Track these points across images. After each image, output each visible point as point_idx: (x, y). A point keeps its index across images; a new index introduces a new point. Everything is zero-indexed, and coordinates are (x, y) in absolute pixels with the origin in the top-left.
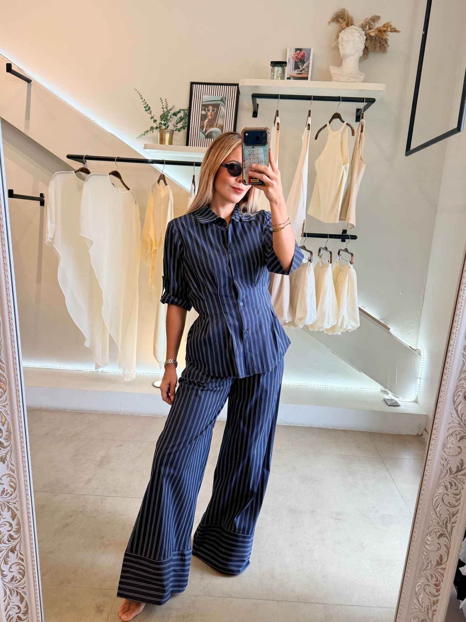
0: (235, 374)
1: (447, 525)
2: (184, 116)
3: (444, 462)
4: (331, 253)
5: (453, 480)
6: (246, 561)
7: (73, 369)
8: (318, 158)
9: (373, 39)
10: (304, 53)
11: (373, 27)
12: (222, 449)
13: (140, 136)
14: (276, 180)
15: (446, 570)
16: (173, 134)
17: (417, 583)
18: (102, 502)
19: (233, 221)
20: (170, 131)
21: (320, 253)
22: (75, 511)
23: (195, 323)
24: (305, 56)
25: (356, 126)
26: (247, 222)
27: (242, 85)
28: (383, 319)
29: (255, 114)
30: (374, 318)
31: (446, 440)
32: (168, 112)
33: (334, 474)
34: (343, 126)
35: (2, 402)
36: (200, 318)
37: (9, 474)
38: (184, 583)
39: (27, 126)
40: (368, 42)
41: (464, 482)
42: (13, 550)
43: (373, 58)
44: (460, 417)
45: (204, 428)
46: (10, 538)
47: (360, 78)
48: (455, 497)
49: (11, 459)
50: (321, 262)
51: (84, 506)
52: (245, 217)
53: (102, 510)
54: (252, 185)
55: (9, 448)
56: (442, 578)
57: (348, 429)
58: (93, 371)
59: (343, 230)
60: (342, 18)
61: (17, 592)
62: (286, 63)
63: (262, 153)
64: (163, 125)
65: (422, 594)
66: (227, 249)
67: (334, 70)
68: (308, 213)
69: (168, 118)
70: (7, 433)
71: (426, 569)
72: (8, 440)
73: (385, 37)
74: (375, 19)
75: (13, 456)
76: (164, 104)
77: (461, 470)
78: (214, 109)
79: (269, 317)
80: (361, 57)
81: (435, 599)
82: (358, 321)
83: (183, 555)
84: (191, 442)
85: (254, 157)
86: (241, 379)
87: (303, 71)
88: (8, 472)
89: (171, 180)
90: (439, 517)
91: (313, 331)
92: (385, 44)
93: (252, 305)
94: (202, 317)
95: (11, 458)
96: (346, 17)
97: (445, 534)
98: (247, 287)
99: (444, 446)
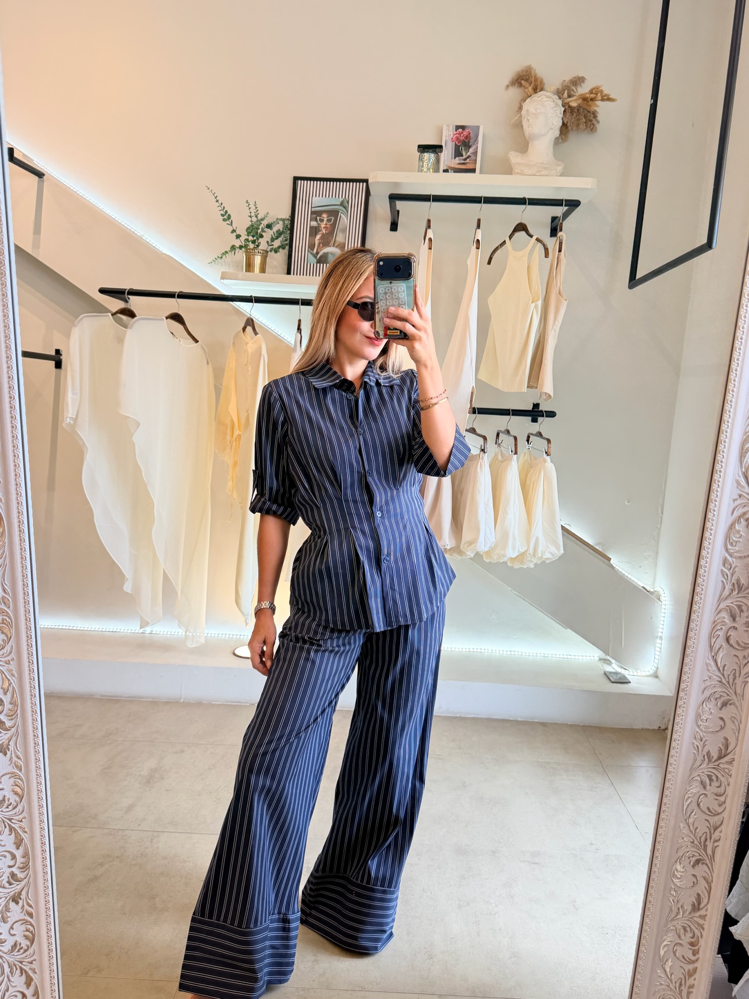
0: (369, 624)
1: (707, 845)
2: (283, 229)
3: (698, 742)
4: (515, 438)
5: (713, 772)
6: (388, 933)
7: (104, 630)
8: (492, 293)
9: (575, 112)
10: (468, 132)
11: (575, 94)
12: (347, 749)
13: (215, 260)
14: (426, 332)
15: (707, 918)
16: (266, 256)
17: (663, 942)
18: (151, 841)
19: (365, 385)
20: (262, 252)
21: (498, 439)
22: (108, 855)
23: (305, 545)
24: (470, 137)
25: (551, 243)
26: (386, 386)
27: (374, 180)
28: (598, 544)
29: (394, 227)
30: (585, 541)
31: (701, 707)
32: (260, 221)
33: (527, 793)
34: (530, 244)
35: (5, 655)
36: (312, 537)
37: (13, 773)
38: (288, 969)
39: (36, 244)
40: (567, 116)
41: (730, 774)
42: (15, 899)
43: (576, 139)
44: (721, 671)
45: (319, 712)
46: (13, 879)
47: (557, 170)
48: (717, 799)
49: (17, 748)
50: (501, 454)
51: (123, 847)
52: (384, 379)
53: (152, 854)
54: (389, 338)
55: (13, 730)
56: (701, 932)
57: (548, 722)
58: (136, 632)
59: (533, 404)
60: (527, 80)
61: (21, 969)
62: (441, 147)
63: (404, 291)
64: (250, 243)
65: (670, 961)
66: (356, 428)
67: (515, 158)
68: (479, 377)
69: (259, 231)
70: (10, 706)
71: (676, 918)
72: (14, 717)
73: (594, 108)
74: (578, 81)
75: (19, 744)
76: (253, 210)
77: (725, 756)
78: (329, 218)
79: (422, 537)
80: (557, 139)
81: (691, 967)
82: (560, 545)
83: (285, 921)
84: (298, 734)
85: (392, 297)
86: (377, 634)
87: (468, 160)
88: (10, 769)
89: (263, 327)
90: (694, 832)
91: (490, 562)
92: (594, 119)
93: (396, 515)
94: (316, 535)
95: (16, 746)
96: (533, 79)
97: (703, 860)
98: (386, 487)
99: (698, 716)
